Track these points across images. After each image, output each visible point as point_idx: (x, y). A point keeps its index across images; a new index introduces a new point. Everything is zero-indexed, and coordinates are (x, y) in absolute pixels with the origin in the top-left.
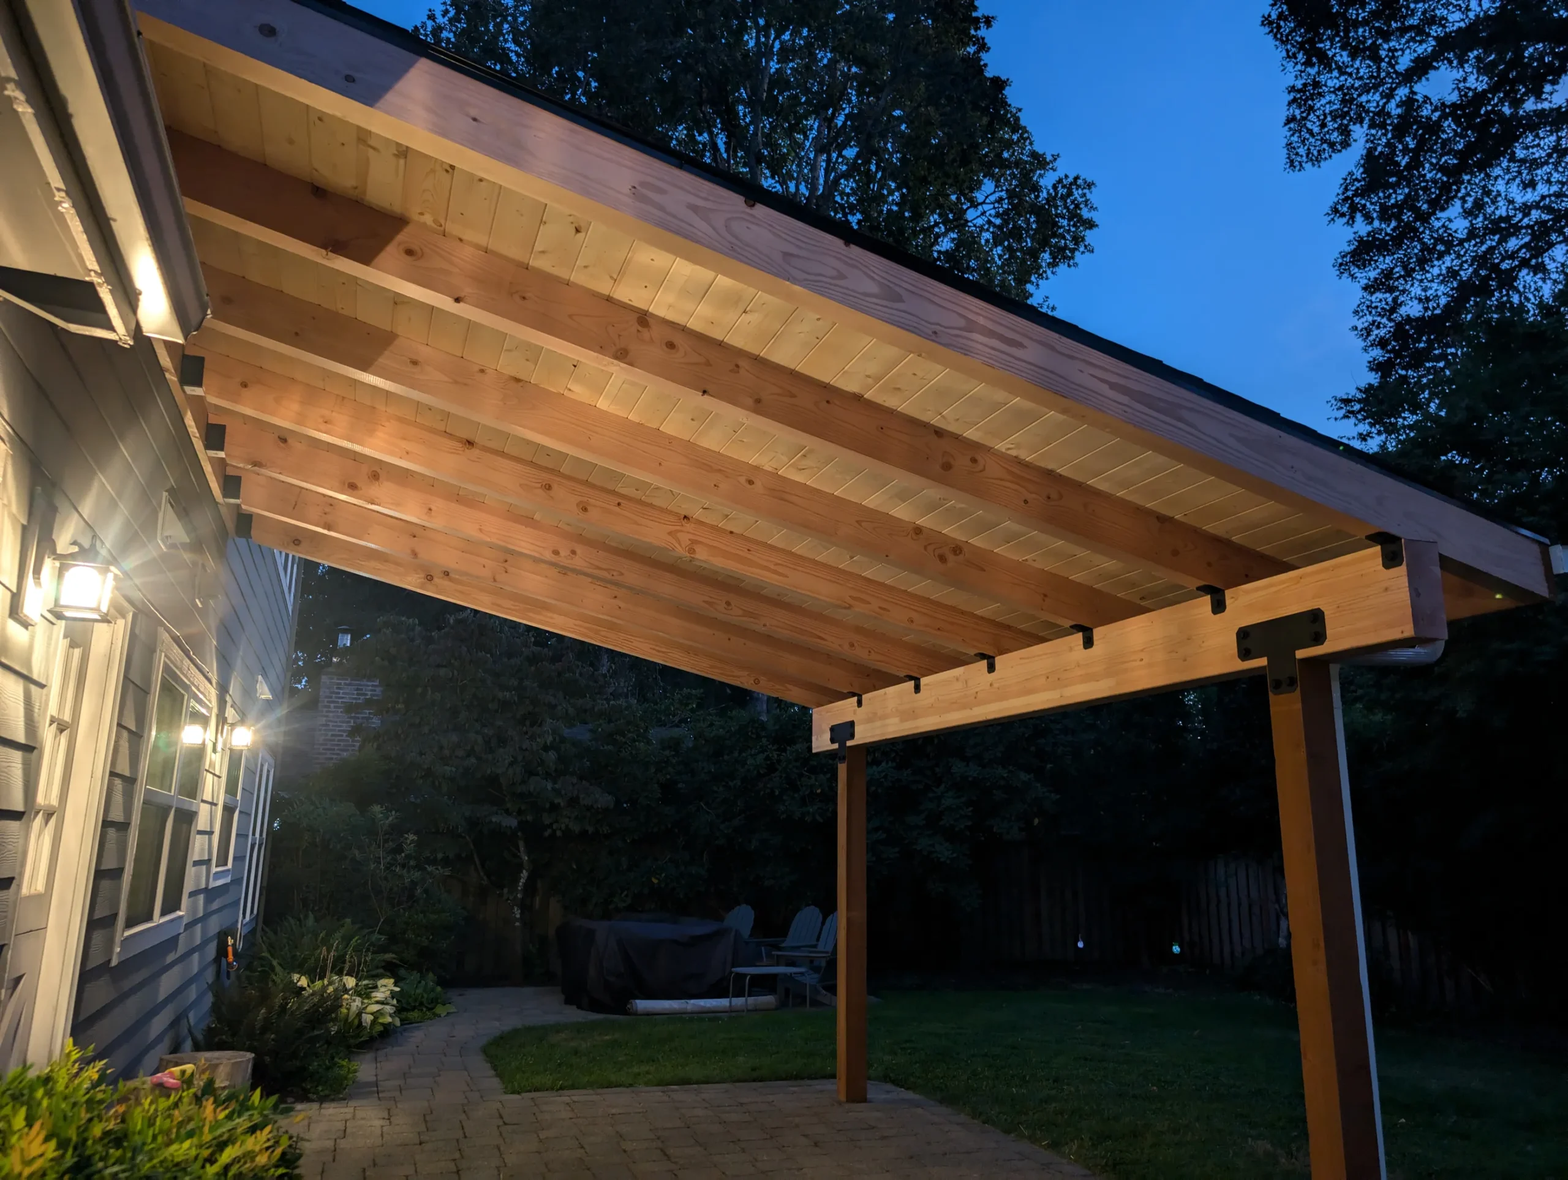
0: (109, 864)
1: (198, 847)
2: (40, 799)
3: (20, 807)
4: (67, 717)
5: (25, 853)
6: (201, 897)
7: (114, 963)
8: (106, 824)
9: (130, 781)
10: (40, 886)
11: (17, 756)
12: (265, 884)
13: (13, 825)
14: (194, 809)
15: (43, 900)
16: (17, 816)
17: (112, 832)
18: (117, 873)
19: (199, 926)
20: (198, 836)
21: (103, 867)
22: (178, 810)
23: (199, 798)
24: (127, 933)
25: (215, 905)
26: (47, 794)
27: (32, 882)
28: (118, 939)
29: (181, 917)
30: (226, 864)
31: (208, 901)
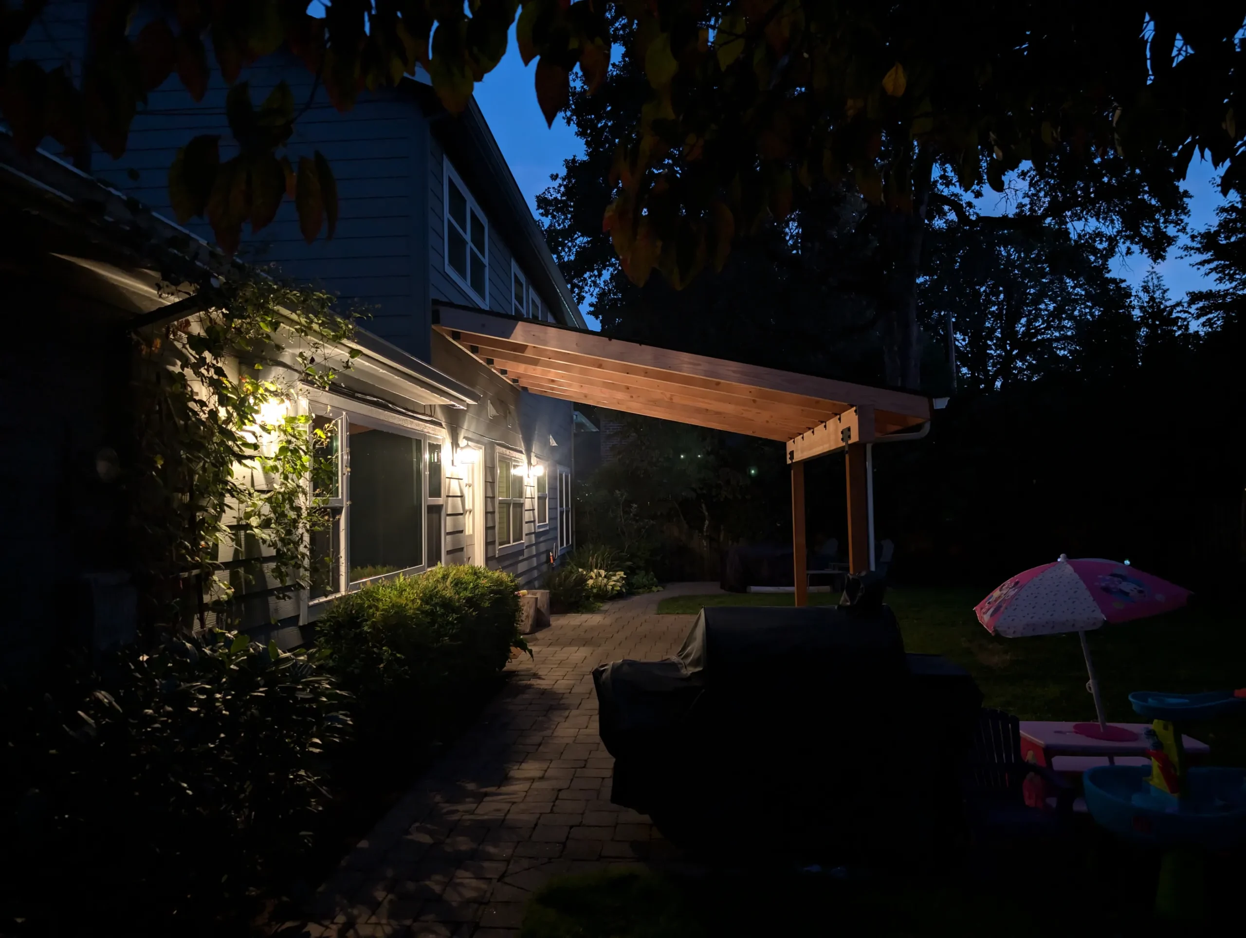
0: (490, 524)
1: (527, 516)
2: (467, 507)
3: (462, 512)
4: (471, 482)
5: (465, 524)
6: (533, 535)
7: (497, 556)
8: (487, 513)
9: (493, 498)
10: (471, 532)
11: (459, 499)
12: (574, 529)
13: (461, 517)
14: (522, 502)
15: (472, 537)
16: (461, 514)
17: (489, 515)
18: (493, 528)
19: (534, 547)
20: (526, 512)
21: (488, 526)
22: (514, 504)
23: (524, 497)
24: (500, 547)
25: (542, 539)
26: (468, 506)
27: (468, 531)
28: (497, 549)
29: (523, 543)
30: (545, 522)
31: (536, 537)
